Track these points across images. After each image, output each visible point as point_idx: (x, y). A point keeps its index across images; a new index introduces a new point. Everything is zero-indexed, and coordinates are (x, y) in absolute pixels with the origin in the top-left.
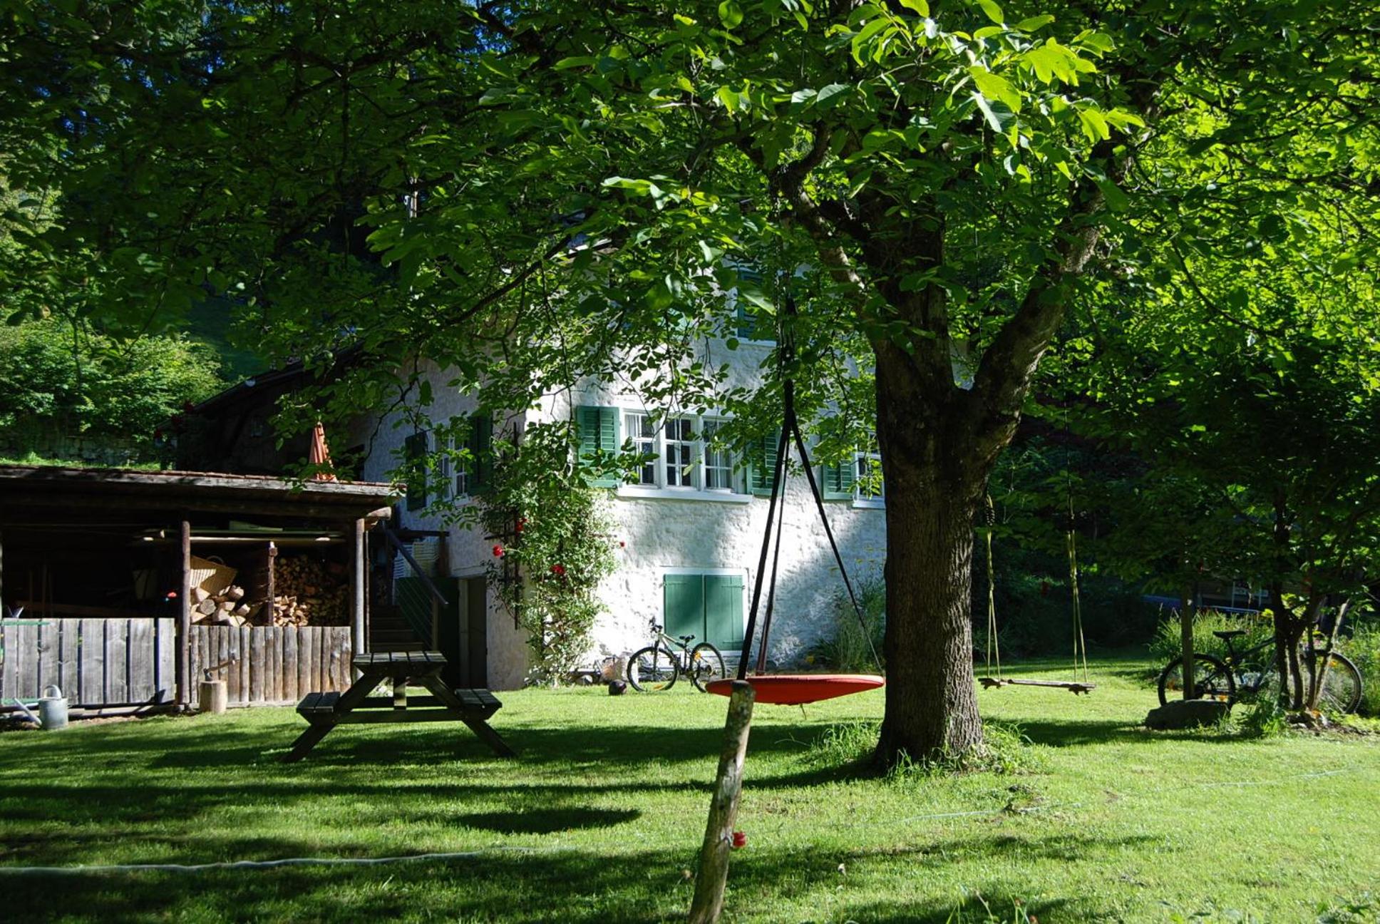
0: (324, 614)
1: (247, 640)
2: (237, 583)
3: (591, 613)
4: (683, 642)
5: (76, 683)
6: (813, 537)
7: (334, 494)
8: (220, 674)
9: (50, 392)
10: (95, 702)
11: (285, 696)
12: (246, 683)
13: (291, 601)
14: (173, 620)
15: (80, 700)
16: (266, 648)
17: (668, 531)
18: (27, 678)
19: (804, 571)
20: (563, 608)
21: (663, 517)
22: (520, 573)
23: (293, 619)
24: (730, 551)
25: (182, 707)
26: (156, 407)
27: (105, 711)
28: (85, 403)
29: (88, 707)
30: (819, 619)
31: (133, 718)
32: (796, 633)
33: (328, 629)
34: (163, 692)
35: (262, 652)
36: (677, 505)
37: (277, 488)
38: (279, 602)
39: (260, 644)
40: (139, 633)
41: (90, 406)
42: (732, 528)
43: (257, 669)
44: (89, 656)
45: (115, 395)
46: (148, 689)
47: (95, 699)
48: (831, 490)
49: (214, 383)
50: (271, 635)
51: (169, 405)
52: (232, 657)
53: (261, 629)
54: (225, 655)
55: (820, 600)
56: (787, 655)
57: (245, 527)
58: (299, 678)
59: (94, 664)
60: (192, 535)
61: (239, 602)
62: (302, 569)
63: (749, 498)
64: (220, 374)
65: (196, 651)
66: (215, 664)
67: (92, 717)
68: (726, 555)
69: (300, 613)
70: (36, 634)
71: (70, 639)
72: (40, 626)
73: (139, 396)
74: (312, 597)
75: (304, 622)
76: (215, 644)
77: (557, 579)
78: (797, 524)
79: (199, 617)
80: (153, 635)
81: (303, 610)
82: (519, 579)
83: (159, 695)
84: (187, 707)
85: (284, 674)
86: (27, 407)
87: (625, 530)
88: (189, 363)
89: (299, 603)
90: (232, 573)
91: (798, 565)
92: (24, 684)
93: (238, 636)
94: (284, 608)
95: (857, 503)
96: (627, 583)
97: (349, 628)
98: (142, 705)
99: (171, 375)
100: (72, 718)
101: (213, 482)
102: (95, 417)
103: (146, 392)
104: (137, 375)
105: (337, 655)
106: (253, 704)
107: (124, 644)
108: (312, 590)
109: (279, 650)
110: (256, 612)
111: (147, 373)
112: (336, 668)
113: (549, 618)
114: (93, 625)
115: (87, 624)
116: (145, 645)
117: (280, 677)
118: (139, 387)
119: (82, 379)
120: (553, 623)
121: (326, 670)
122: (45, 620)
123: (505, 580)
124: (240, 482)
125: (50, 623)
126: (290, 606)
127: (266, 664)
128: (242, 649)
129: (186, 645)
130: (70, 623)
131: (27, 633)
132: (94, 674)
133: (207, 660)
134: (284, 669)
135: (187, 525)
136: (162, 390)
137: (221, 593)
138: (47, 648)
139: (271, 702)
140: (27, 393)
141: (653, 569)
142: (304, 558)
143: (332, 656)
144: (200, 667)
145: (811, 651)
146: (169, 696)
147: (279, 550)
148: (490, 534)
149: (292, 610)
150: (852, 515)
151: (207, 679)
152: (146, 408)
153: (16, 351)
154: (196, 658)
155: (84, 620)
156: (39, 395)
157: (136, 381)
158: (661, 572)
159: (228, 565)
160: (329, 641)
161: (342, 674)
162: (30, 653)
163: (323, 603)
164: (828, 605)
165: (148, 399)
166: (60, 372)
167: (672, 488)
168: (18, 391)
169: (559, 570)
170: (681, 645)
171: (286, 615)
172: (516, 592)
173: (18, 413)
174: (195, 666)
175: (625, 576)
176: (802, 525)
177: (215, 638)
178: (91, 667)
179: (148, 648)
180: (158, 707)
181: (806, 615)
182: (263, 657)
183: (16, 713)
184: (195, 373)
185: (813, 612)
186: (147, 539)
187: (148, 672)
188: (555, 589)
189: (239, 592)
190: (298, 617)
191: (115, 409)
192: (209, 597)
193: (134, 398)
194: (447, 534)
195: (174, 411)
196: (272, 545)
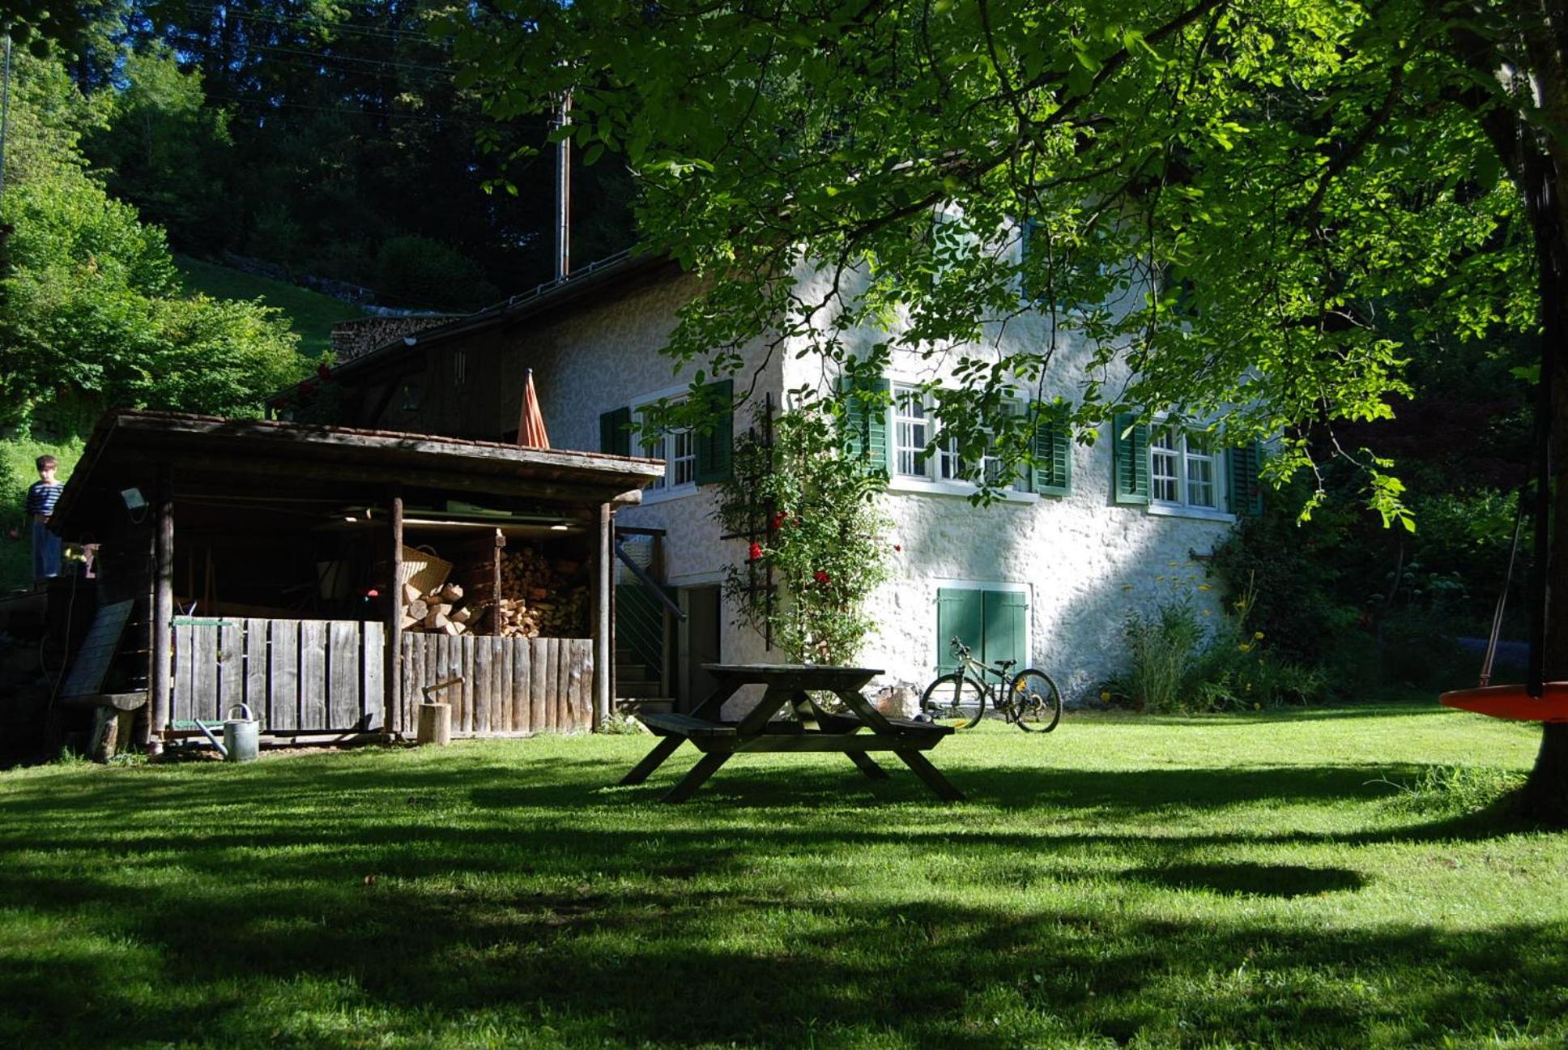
0: (558, 622)
1: (470, 653)
2: (454, 579)
3: (857, 632)
4: (1000, 668)
5: (264, 703)
6: (1104, 548)
7: (581, 469)
8: (438, 695)
9: (100, 364)
10: (287, 728)
11: (515, 726)
12: (470, 708)
13: (519, 605)
14: (381, 624)
15: (269, 724)
16: (493, 664)
17: (943, 534)
18: (204, 694)
19: (1094, 592)
20: (829, 624)
21: (939, 518)
22: (774, 581)
23: (521, 627)
24: (1012, 561)
25: (393, 737)
26: (225, 384)
27: (300, 739)
28: (142, 379)
29: (278, 734)
30: (1109, 649)
31: (333, 748)
32: (1083, 665)
33: (567, 642)
34: (370, 716)
35: (489, 668)
36: (954, 503)
37: (514, 458)
38: (505, 606)
39: (486, 659)
40: (341, 639)
41: (148, 382)
42: (1015, 534)
43: (482, 689)
44: (279, 668)
45: (176, 369)
46: (352, 712)
47: (288, 724)
48: (1124, 491)
49: (293, 358)
50: (499, 647)
51: (240, 382)
52: (452, 673)
53: (487, 639)
54: (444, 672)
55: (1111, 625)
56: (1073, 692)
57: (466, 509)
58: (531, 702)
59: (286, 678)
60: (406, 516)
61: (457, 605)
62: (526, 565)
63: (1033, 497)
64: (301, 348)
65: (409, 665)
66: (433, 683)
67: (282, 747)
68: (1008, 567)
69: (529, 621)
70: (215, 637)
71: (257, 644)
72: (220, 628)
73: (206, 371)
74: (542, 601)
75: (534, 633)
76: (432, 657)
77: (820, 589)
78: (1085, 531)
79: (410, 622)
80: (358, 643)
81: (532, 617)
82: (772, 588)
83: (365, 719)
84: (398, 737)
85: (514, 697)
86: (71, 380)
87: (894, 532)
88: (262, 334)
89: (529, 608)
90: (446, 567)
91: (1087, 582)
92: (200, 701)
93: (460, 647)
94: (511, 613)
95: (1153, 509)
96: (896, 596)
97: (591, 641)
98: (345, 732)
99: (244, 347)
100: (264, 747)
101: (437, 448)
102: (153, 394)
103: (214, 367)
104: (204, 345)
105: (577, 675)
106: (479, 734)
107: (323, 653)
108: (543, 592)
109: (509, 666)
110: (477, 617)
111: (216, 343)
112: (575, 690)
113: (809, 639)
114: (284, 628)
115: (278, 626)
116: (348, 655)
117: (509, 701)
118: (206, 360)
119: (138, 348)
120: (814, 644)
121: (563, 694)
122: (225, 619)
123: (752, 590)
124: (468, 449)
125: (233, 624)
126: (517, 611)
127: (492, 683)
128: (464, 663)
129: (398, 657)
130: (257, 624)
131: (204, 635)
132: (286, 691)
133: (422, 677)
134: (515, 690)
135: (399, 503)
136: (232, 365)
137: (433, 592)
138: (229, 656)
139: (499, 733)
140: (73, 364)
141: (927, 581)
142: (529, 552)
143: (571, 676)
144: (415, 686)
145: (1105, 687)
146: (377, 722)
147: (507, 540)
148: (726, 533)
149: (520, 617)
150: (1148, 525)
151: (428, 700)
152: (214, 387)
153: (59, 312)
154: (409, 673)
155: (274, 621)
156: (86, 367)
157: (203, 353)
158: (934, 584)
159: (441, 557)
160: (567, 657)
161: (582, 699)
162: (207, 661)
163: (557, 609)
164: (1120, 631)
165: (216, 375)
166: (113, 339)
167: (946, 481)
168: (62, 361)
169: (822, 578)
170: (997, 673)
171: (512, 624)
172: (768, 604)
173: (59, 387)
174: (409, 683)
175: (894, 589)
176: (1091, 533)
177: (433, 649)
178: (283, 682)
179: (352, 659)
180: (365, 735)
181: (1096, 644)
182: (489, 675)
183: (191, 739)
184: (270, 345)
185: (1104, 642)
186: (350, 519)
187: (351, 691)
188: (819, 602)
189: (458, 591)
190: (527, 626)
191: (176, 386)
192: (420, 598)
193: (200, 372)
194: (664, 533)
195: (247, 391)
196: (499, 532)
